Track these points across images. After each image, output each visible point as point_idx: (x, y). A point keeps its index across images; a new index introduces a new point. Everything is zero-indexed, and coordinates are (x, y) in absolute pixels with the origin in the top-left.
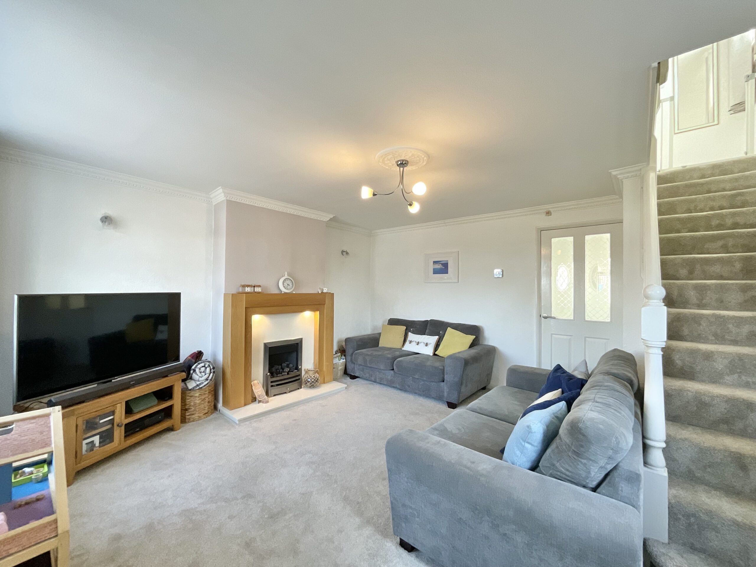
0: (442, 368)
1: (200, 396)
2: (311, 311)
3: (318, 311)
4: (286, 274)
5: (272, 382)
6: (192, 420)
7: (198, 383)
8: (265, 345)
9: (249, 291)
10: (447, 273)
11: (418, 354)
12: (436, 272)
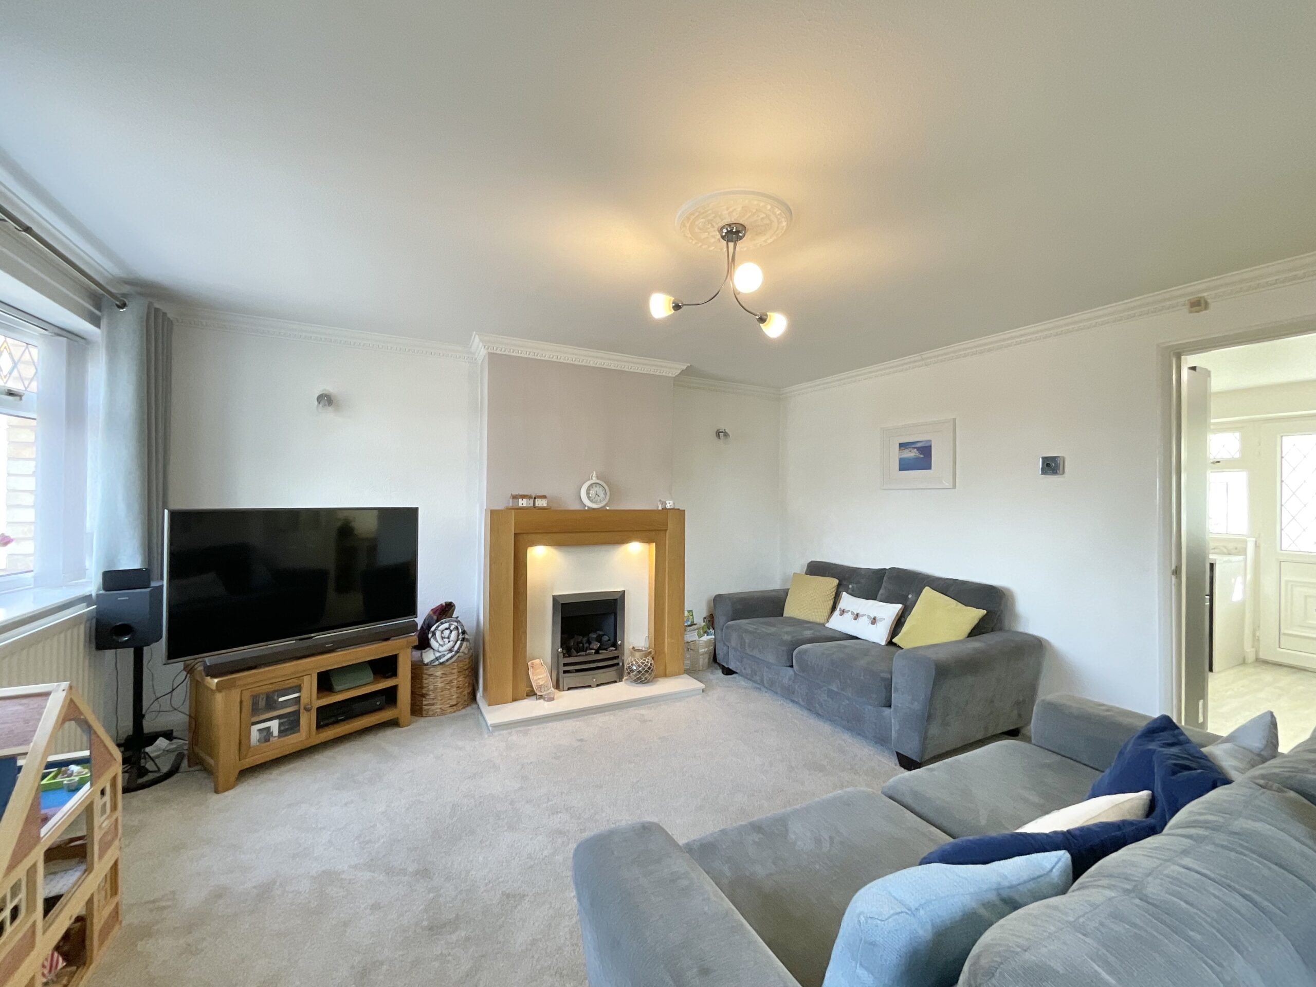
0: (889, 676)
1: (444, 676)
2: (643, 542)
3: (653, 542)
4: (594, 475)
5: (565, 665)
6: (431, 713)
7: (438, 655)
8: (555, 599)
9: (525, 505)
10: (930, 468)
11: (857, 638)
12: (905, 465)
